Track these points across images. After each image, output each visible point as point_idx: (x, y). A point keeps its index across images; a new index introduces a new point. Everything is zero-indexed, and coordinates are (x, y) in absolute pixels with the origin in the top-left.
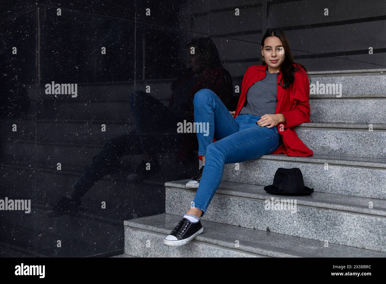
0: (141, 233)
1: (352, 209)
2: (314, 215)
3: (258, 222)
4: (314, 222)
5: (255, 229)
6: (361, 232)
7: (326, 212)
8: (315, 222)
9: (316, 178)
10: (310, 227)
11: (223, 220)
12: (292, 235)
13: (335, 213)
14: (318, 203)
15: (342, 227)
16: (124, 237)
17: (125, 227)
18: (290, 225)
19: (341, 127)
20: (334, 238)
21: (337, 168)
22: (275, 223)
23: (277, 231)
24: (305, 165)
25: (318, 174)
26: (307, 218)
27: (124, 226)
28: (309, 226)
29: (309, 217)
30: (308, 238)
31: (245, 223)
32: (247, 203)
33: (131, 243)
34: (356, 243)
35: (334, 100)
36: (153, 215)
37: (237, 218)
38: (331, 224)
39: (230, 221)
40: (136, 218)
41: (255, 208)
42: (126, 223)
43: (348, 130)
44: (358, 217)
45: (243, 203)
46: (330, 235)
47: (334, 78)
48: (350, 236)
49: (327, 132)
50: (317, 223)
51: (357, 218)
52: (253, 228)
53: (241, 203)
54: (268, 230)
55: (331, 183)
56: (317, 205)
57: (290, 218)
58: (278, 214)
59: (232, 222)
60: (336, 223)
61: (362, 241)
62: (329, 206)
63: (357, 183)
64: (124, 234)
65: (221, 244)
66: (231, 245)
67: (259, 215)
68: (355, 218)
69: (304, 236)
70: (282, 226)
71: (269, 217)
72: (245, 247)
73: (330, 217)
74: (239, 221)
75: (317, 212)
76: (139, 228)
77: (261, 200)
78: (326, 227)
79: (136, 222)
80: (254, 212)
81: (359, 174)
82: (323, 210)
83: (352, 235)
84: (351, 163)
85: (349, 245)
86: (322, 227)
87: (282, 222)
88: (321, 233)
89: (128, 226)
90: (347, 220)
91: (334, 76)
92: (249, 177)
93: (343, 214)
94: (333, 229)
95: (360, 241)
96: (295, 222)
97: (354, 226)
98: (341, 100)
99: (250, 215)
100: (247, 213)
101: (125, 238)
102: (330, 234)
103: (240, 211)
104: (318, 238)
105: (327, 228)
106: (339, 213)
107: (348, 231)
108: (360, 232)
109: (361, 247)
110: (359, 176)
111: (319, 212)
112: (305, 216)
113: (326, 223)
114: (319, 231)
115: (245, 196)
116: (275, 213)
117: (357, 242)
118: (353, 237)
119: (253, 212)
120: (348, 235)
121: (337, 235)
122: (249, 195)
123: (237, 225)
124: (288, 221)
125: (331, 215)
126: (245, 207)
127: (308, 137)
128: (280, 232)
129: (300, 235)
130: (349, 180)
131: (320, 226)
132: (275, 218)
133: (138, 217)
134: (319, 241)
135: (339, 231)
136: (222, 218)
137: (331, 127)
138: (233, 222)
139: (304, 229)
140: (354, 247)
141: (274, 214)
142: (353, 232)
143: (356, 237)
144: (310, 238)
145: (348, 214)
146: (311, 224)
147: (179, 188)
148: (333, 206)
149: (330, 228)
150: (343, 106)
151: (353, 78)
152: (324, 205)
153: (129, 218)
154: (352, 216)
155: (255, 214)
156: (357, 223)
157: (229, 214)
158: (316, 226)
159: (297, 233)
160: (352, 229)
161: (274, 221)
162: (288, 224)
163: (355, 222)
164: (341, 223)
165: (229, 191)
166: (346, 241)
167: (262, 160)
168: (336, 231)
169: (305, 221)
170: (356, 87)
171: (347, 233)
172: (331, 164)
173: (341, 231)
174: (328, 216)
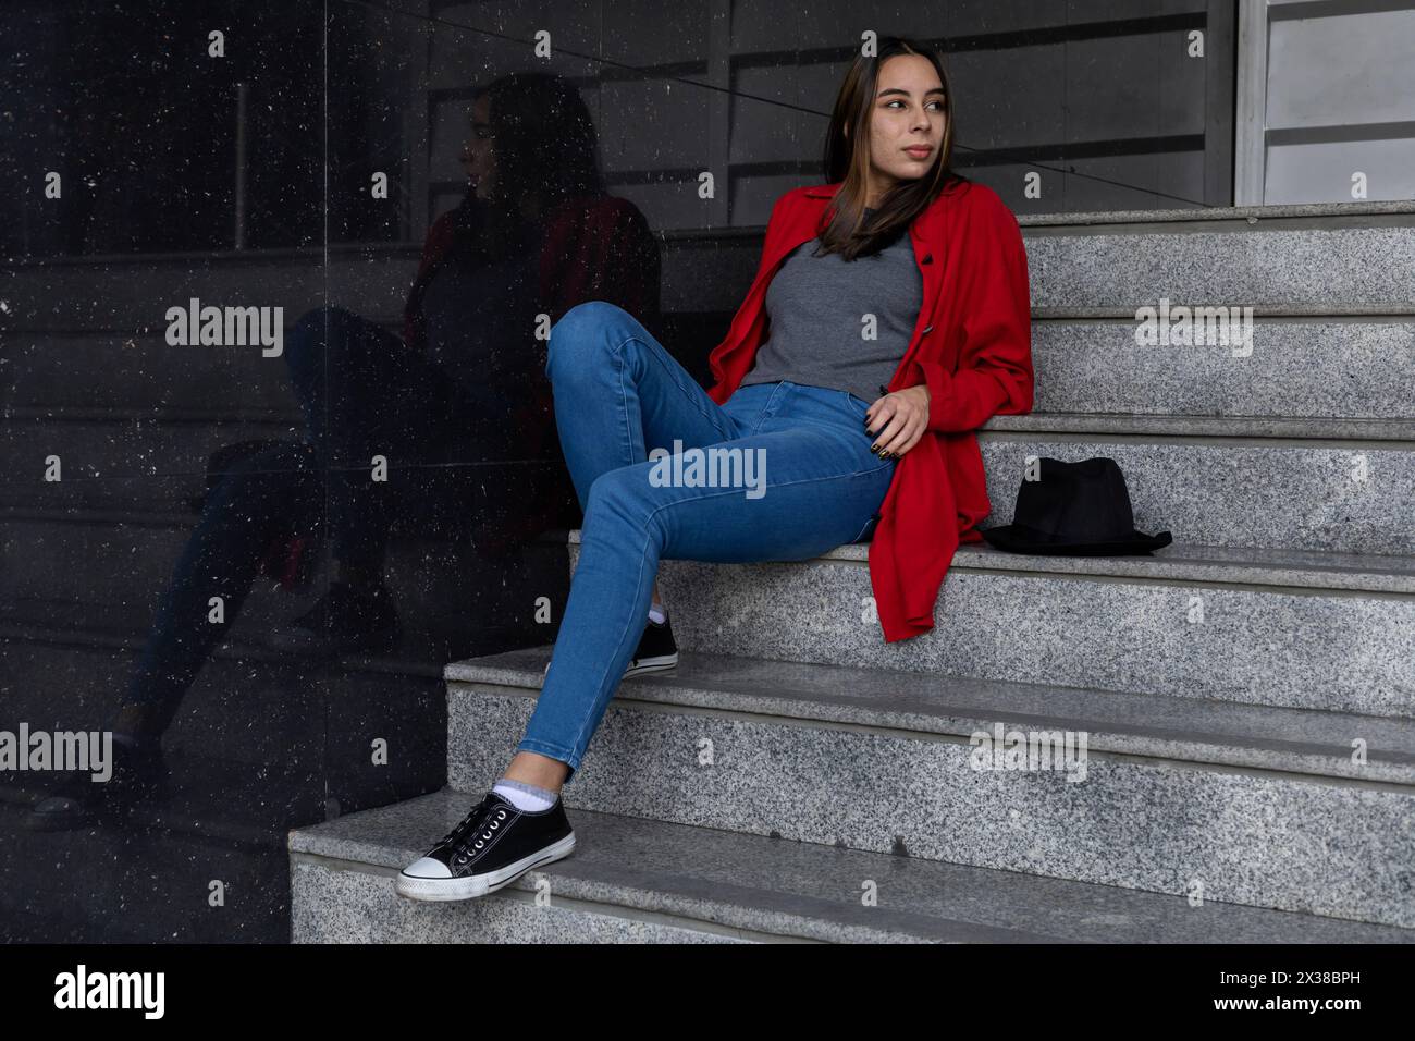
0: (368, 880)
1: (1259, 757)
2: (1094, 785)
3: (855, 816)
4: (1097, 812)
5: (844, 847)
6: (1294, 850)
7: (1148, 773)
8: (1099, 814)
9: (1067, 634)
10: (1077, 833)
11: (703, 813)
12: (1001, 865)
13: (1183, 777)
14: (1113, 737)
15: (1214, 831)
16: (290, 898)
17: (295, 858)
18: (992, 826)
19: (1141, 430)
20: (1181, 874)
21: (1155, 594)
22: (929, 822)
23: (937, 852)
24: (1021, 582)
25: (1076, 617)
26: (1064, 796)
27: (291, 855)
28: (1075, 830)
29: (1074, 793)
30: (1069, 877)
31: (799, 825)
32: (809, 744)
33: (322, 922)
34: (1274, 893)
35: (1086, 327)
36: (401, 800)
37: (765, 804)
38: (1166, 818)
39: (734, 815)
40: (335, 817)
41: (843, 762)
42: (297, 840)
43: (1168, 444)
44: (1281, 790)
45: (788, 742)
46: (1166, 864)
47: (1064, 240)
48: (1251, 864)
49: (1084, 451)
50: (1108, 817)
51: (1279, 792)
52: (833, 842)
53: (781, 743)
54: (900, 848)
55: (1128, 651)
56: (1110, 744)
57: (993, 800)
58: (940, 784)
59: (741, 820)
60: (1190, 815)
61: (1298, 883)
62: (1159, 747)
63: (1236, 650)
64: (288, 886)
65: (734, 918)
66: (780, 921)
67: (860, 790)
68: (1270, 793)
69: (1055, 868)
70: (958, 833)
71: (905, 797)
72: (842, 928)
73: (1165, 790)
74: (771, 817)
75: (1109, 772)
76: (359, 859)
77: (870, 731)
78: (1146, 830)
79: (343, 836)
80: (836, 776)
81: (1243, 616)
82: (1133, 765)
83: (1257, 859)
84: (1214, 572)
85: (1244, 901)
86: (1131, 832)
87: (957, 814)
88: (1128, 856)
89: (309, 853)
90: (1235, 803)
91: (1066, 235)
92: (787, 632)
93: (1219, 776)
94: (1176, 839)
95: (1292, 885)
96: (1014, 814)
97: (1266, 826)
98: (1114, 327)
99: (820, 792)
100: (809, 782)
101: (294, 902)
102: (1163, 857)
103: (778, 774)
104: (1112, 875)
105: (1152, 836)
106: (1202, 774)
107: (1242, 844)
108: (1291, 849)
109: (1296, 909)
110: (1245, 624)
111: (1119, 771)
112: (1057, 791)
113: (1148, 817)
114: (1117, 848)
115: (798, 714)
116: (928, 780)
117: (1278, 888)
118: (1259, 869)
119: (835, 779)
120: (1239, 863)
121: (1192, 865)
122: (817, 710)
123: (765, 833)
124: (985, 812)
125: (1169, 782)
126: (799, 760)
127: (1005, 471)
128: (951, 858)
129: (1038, 866)
130: (1202, 640)
131: (1121, 829)
132: (930, 798)
133: (342, 814)
134: (1117, 887)
135: (1202, 846)
136: (697, 805)
137: (1099, 429)
138: (749, 819)
139: (1053, 843)
140: (1264, 908)
141: (925, 785)
142: (1261, 851)
143: (1275, 867)
144: (1080, 879)
145: (1238, 777)
146: (1083, 820)
147: (505, 686)
148: (1178, 748)
149: (1165, 836)
150: (1124, 348)
151: (1141, 243)
152: (1139, 744)
153: (309, 819)
154: (1257, 785)
155: (842, 786)
156: (1278, 815)
157: (731, 788)
158: (1104, 830)
159: (1024, 858)
160: (1257, 838)
161: (926, 811)
162: (985, 821)
163: (1269, 809)
164: (1208, 815)
165: (728, 695)
166: (1232, 884)
167: (839, 565)
168: (1190, 847)
169: (1057, 810)
170: (1151, 275)
171: (1237, 852)
172: (1131, 577)
173: (1210, 847)
174: (1155, 786)
